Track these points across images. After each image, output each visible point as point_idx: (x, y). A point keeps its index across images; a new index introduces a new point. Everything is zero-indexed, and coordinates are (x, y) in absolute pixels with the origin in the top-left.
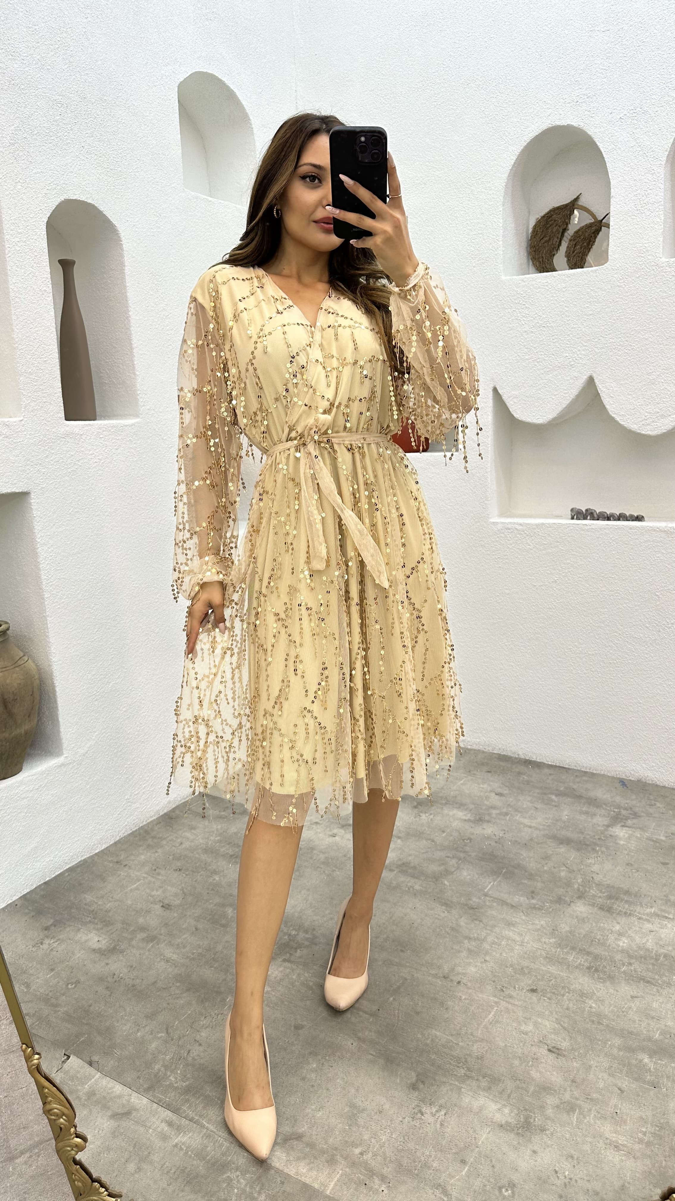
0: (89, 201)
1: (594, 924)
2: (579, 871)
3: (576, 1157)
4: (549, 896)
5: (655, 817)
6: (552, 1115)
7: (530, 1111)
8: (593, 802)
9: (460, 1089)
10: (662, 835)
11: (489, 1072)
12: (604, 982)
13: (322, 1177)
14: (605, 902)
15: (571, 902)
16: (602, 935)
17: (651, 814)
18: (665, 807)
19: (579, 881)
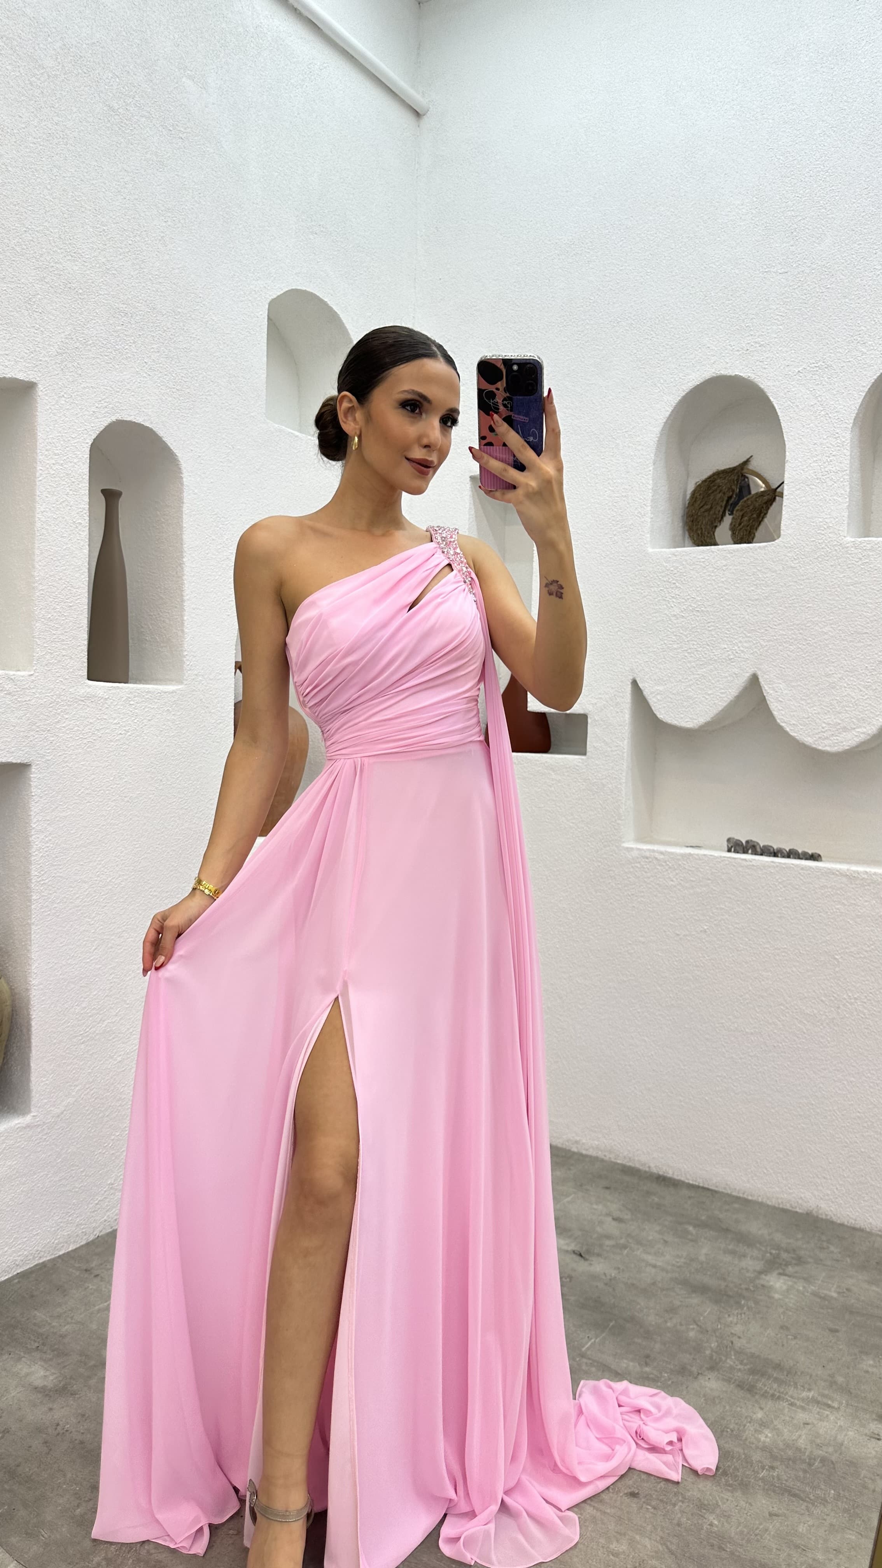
0: (147, 424)
1: (727, 1407)
2: (715, 1332)
4: (670, 1363)
5: (824, 1265)
8: (744, 1239)
10: (833, 1289)
12: (734, 1490)
14: (746, 1377)
15: (699, 1374)
16: (737, 1424)
17: (821, 1260)
18: (840, 1253)
19: (713, 1345)
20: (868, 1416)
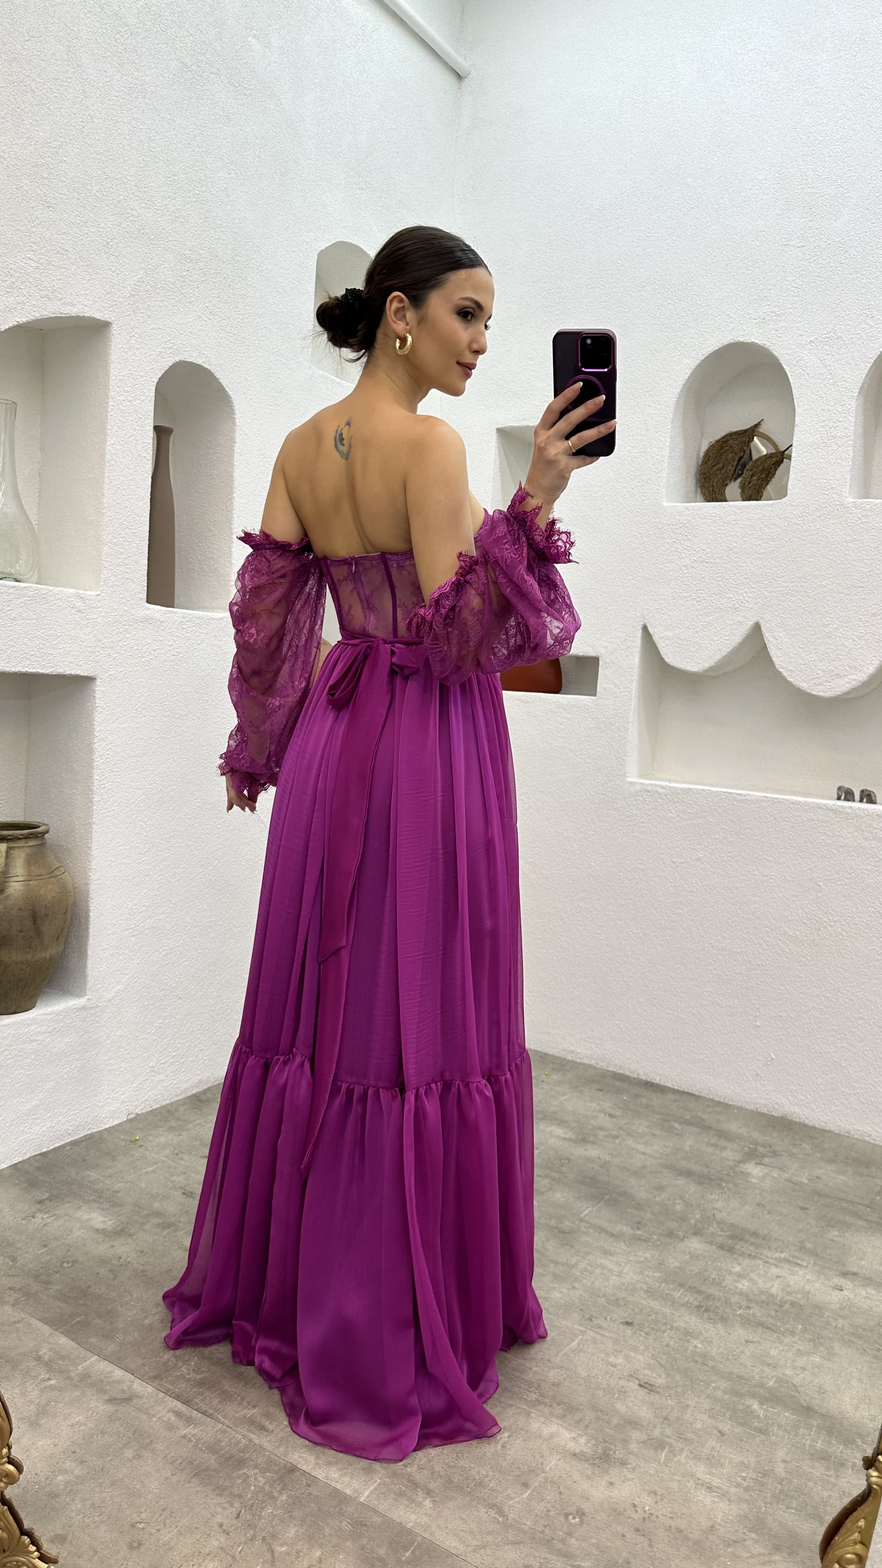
0: (207, 366)
1: (710, 1263)
2: (699, 1206)
3: (659, 1493)
4: (659, 1228)
5: (797, 1158)
6: (635, 1450)
7: (611, 1444)
8: (724, 1135)
9: (528, 1414)
10: (804, 1177)
11: (566, 1400)
12: (715, 1322)
13: (356, 1484)
14: (726, 1241)
15: (684, 1237)
16: (718, 1275)
17: (794, 1154)
18: (811, 1149)
19: (697, 1216)
20: (832, 1273)
